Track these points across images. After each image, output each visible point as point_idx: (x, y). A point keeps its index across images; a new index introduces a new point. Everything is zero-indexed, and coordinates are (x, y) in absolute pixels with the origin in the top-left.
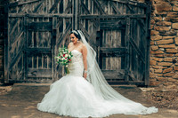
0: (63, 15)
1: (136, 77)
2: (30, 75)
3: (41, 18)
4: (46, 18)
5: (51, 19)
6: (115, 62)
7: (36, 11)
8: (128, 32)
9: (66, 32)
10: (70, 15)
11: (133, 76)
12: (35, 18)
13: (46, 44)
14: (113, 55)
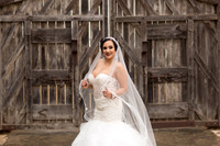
0: (88, 17)
1: (205, 113)
2: (36, 115)
3: (52, 23)
4: (60, 23)
5: (68, 23)
6: (172, 91)
7: (43, 10)
8: (191, 43)
9: (93, 45)
10: (100, 16)
11: (200, 112)
12: (43, 23)
13: (61, 64)
14: (170, 80)
